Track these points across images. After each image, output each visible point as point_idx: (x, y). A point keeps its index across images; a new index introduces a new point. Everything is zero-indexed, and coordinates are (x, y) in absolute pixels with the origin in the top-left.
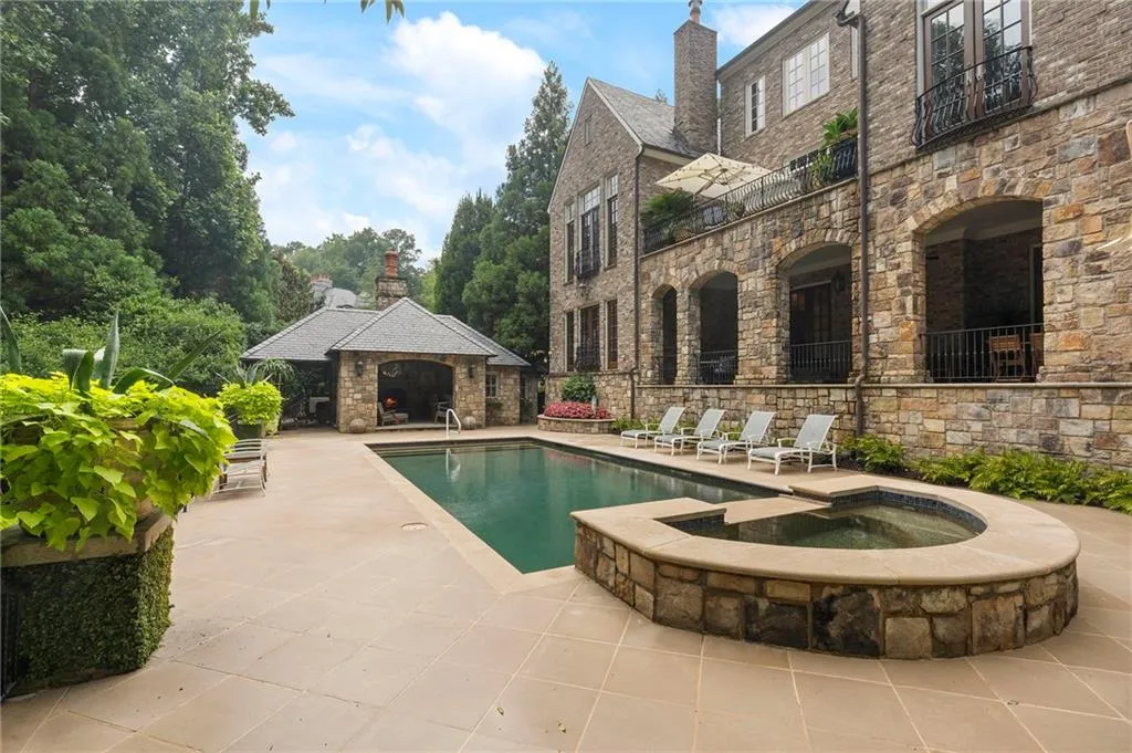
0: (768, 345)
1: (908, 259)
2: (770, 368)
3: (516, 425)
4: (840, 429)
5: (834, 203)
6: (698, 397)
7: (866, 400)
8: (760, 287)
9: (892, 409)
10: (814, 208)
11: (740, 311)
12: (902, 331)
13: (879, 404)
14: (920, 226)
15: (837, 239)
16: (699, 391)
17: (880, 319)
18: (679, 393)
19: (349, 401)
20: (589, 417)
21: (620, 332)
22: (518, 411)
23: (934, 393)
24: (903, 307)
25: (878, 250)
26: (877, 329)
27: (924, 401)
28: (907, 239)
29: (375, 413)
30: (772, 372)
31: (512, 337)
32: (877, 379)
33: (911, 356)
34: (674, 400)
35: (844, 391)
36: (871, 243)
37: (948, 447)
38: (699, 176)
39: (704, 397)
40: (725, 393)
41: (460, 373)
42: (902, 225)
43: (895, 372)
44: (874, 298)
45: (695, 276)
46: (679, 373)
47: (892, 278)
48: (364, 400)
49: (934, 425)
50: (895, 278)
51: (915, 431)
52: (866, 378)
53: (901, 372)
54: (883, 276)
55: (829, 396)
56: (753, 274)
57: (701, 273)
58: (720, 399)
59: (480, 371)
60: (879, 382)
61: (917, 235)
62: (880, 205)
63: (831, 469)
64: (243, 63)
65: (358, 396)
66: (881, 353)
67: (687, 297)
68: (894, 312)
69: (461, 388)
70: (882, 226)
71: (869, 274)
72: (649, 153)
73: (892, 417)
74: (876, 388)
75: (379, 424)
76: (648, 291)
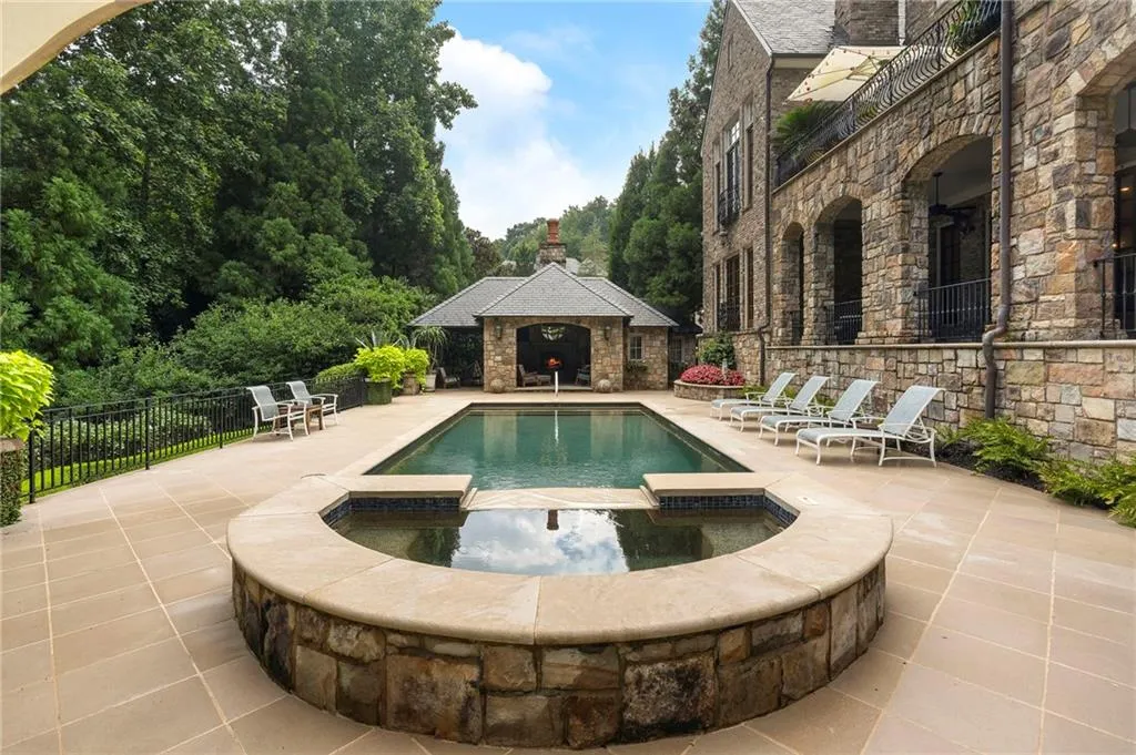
0: (893, 291)
1: (1069, 141)
2: (895, 321)
3: (663, 389)
4: (968, 408)
5: (971, 76)
6: (819, 361)
7: (1001, 365)
8: (884, 213)
9: (1037, 381)
10: (946, 91)
11: (864, 248)
12: (1060, 256)
13: (1021, 371)
14: (1090, 85)
15: (974, 130)
16: (820, 353)
17: (1029, 242)
18: (802, 356)
19: (491, 363)
20: (717, 383)
21: (755, 284)
22: (666, 375)
23: (1097, 357)
24: (1061, 219)
25: (1027, 136)
26: (1024, 258)
27: (1083, 368)
28: (1068, 110)
29: (514, 375)
30: (896, 326)
31: (663, 296)
32: (1019, 334)
33: (1072, 296)
34: (798, 363)
35: (974, 352)
36: (1017, 127)
37: (1120, 444)
38: (848, 78)
39: (825, 361)
40: (844, 356)
41: (596, 335)
42: (1061, 89)
43: (1046, 323)
44: (1020, 211)
45: (821, 209)
46: (806, 330)
47: (1045, 175)
48: (504, 362)
49: (1098, 409)
50: (1050, 175)
51: (1070, 417)
52: (1005, 331)
53: (1057, 322)
54: (1032, 174)
55: (956, 359)
56: (876, 197)
57: (826, 203)
58: (840, 364)
59: (617, 332)
60: (1023, 340)
61: (1086, 100)
62: (1031, 66)
63: (930, 465)
64: (432, 71)
65: (499, 358)
66: (1029, 294)
67: (813, 236)
68: (1049, 228)
69: (597, 350)
70: (1033, 97)
71: (1015, 174)
72: (780, 63)
73: (1037, 393)
74: (1015, 348)
75: (519, 385)
76: (779, 232)
